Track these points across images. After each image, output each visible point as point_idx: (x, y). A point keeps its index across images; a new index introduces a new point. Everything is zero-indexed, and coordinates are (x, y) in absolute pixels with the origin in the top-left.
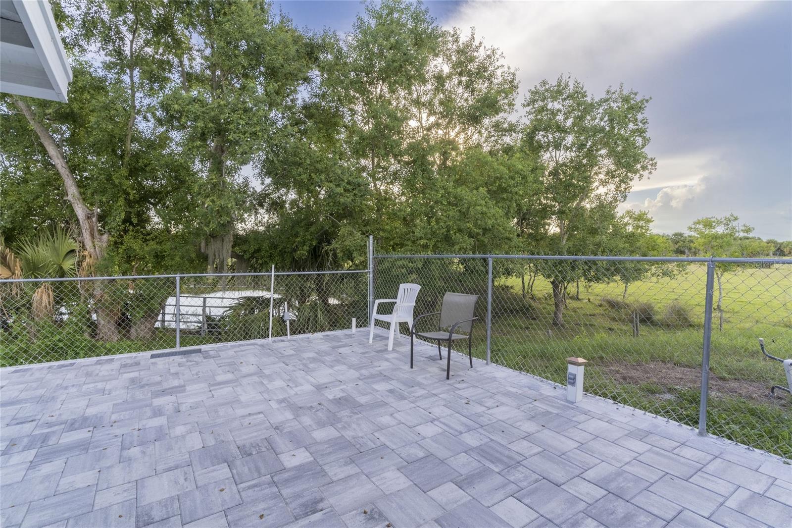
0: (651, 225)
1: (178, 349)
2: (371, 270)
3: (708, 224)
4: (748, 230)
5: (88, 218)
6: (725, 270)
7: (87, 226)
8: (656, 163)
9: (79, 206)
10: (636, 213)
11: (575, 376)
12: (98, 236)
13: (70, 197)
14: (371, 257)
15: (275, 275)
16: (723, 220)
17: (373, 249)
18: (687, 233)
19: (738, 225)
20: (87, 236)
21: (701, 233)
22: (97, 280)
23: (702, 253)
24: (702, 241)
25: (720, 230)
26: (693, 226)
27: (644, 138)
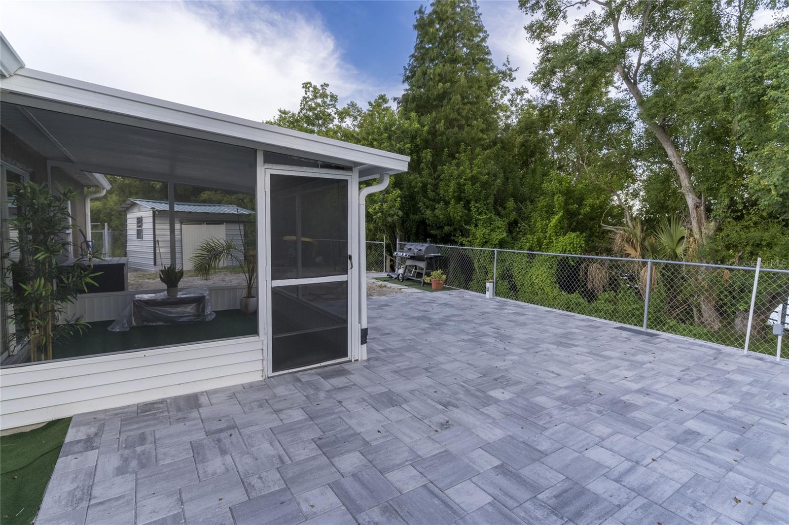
1: (643, 329)
5: (697, 207)
7: (695, 214)
9: (690, 196)
12: (705, 224)
13: (683, 190)
15: (760, 272)
20: (695, 224)
22: (702, 266)
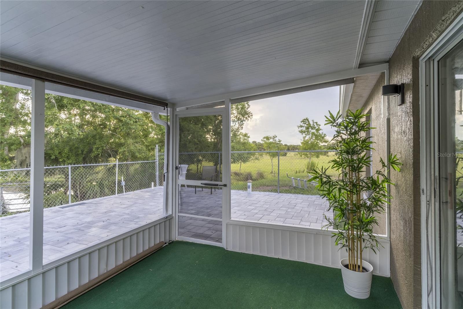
0: (249, 139)
2: (157, 160)
3: (268, 138)
4: (280, 141)
6: (273, 157)
8: (252, 115)
10: (244, 133)
11: (250, 185)
14: (157, 154)
16: (272, 137)
17: (158, 150)
18: (261, 142)
19: (277, 139)
21: (266, 142)
23: (266, 150)
24: (266, 145)
25: (271, 140)
26: (263, 139)
27: (248, 105)
